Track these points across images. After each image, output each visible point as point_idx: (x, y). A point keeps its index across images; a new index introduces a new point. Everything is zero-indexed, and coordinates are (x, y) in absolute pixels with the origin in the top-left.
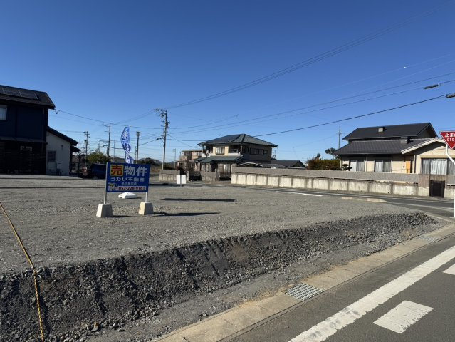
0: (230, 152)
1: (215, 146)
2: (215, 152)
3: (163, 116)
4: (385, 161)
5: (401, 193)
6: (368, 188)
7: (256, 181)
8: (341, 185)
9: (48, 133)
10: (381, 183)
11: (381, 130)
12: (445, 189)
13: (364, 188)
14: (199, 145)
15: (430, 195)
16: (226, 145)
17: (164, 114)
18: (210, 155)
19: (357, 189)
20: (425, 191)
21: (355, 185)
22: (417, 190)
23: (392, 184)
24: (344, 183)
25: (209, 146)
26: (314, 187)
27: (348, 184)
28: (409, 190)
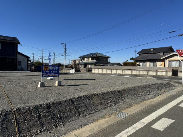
0: (91, 60)
1: (85, 57)
2: (86, 60)
3: (64, 46)
4: (154, 62)
5: (161, 75)
6: (147, 73)
7: (102, 71)
8: (136, 72)
9: (18, 54)
10: (153, 71)
11: (152, 50)
12: (178, 73)
14: (79, 57)
15: (172, 75)
16: (90, 57)
17: (65, 45)
18: (84, 61)
19: (143, 74)
20: (170, 74)
21: (142, 72)
22: (167, 73)
23: (157, 71)
24: (138, 71)
25: (83, 58)
26: (126, 73)
27: (139, 72)
28: (164, 74)
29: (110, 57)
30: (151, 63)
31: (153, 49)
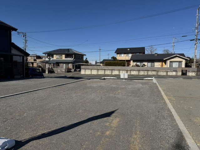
0: (65, 58)
1: (55, 54)
2: (55, 57)
3: (24, 36)
4: (152, 62)
5: (171, 74)
6: (157, 73)
7: (98, 72)
8: (144, 73)
10: (163, 71)
12: (187, 73)
13: (155, 73)
14: (44, 53)
15: (182, 75)
16: (63, 54)
17: (25, 36)
18: (52, 59)
19: (152, 74)
20: (180, 74)
21: (151, 72)
22: (177, 73)
24: (146, 72)
25: (50, 54)
26: (131, 74)
27: (148, 72)
28: (174, 73)
29: (85, 55)
30: (149, 63)
31: (130, 49)
